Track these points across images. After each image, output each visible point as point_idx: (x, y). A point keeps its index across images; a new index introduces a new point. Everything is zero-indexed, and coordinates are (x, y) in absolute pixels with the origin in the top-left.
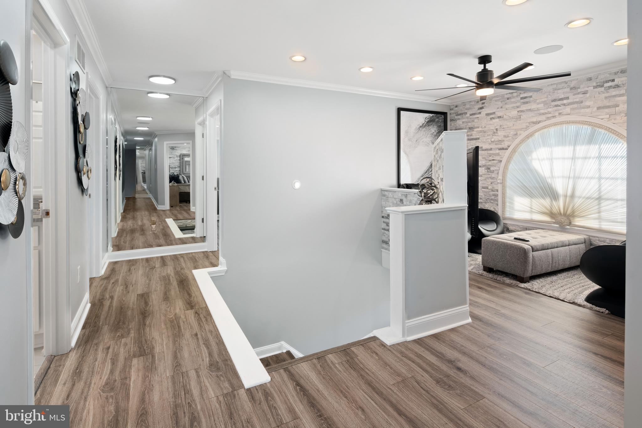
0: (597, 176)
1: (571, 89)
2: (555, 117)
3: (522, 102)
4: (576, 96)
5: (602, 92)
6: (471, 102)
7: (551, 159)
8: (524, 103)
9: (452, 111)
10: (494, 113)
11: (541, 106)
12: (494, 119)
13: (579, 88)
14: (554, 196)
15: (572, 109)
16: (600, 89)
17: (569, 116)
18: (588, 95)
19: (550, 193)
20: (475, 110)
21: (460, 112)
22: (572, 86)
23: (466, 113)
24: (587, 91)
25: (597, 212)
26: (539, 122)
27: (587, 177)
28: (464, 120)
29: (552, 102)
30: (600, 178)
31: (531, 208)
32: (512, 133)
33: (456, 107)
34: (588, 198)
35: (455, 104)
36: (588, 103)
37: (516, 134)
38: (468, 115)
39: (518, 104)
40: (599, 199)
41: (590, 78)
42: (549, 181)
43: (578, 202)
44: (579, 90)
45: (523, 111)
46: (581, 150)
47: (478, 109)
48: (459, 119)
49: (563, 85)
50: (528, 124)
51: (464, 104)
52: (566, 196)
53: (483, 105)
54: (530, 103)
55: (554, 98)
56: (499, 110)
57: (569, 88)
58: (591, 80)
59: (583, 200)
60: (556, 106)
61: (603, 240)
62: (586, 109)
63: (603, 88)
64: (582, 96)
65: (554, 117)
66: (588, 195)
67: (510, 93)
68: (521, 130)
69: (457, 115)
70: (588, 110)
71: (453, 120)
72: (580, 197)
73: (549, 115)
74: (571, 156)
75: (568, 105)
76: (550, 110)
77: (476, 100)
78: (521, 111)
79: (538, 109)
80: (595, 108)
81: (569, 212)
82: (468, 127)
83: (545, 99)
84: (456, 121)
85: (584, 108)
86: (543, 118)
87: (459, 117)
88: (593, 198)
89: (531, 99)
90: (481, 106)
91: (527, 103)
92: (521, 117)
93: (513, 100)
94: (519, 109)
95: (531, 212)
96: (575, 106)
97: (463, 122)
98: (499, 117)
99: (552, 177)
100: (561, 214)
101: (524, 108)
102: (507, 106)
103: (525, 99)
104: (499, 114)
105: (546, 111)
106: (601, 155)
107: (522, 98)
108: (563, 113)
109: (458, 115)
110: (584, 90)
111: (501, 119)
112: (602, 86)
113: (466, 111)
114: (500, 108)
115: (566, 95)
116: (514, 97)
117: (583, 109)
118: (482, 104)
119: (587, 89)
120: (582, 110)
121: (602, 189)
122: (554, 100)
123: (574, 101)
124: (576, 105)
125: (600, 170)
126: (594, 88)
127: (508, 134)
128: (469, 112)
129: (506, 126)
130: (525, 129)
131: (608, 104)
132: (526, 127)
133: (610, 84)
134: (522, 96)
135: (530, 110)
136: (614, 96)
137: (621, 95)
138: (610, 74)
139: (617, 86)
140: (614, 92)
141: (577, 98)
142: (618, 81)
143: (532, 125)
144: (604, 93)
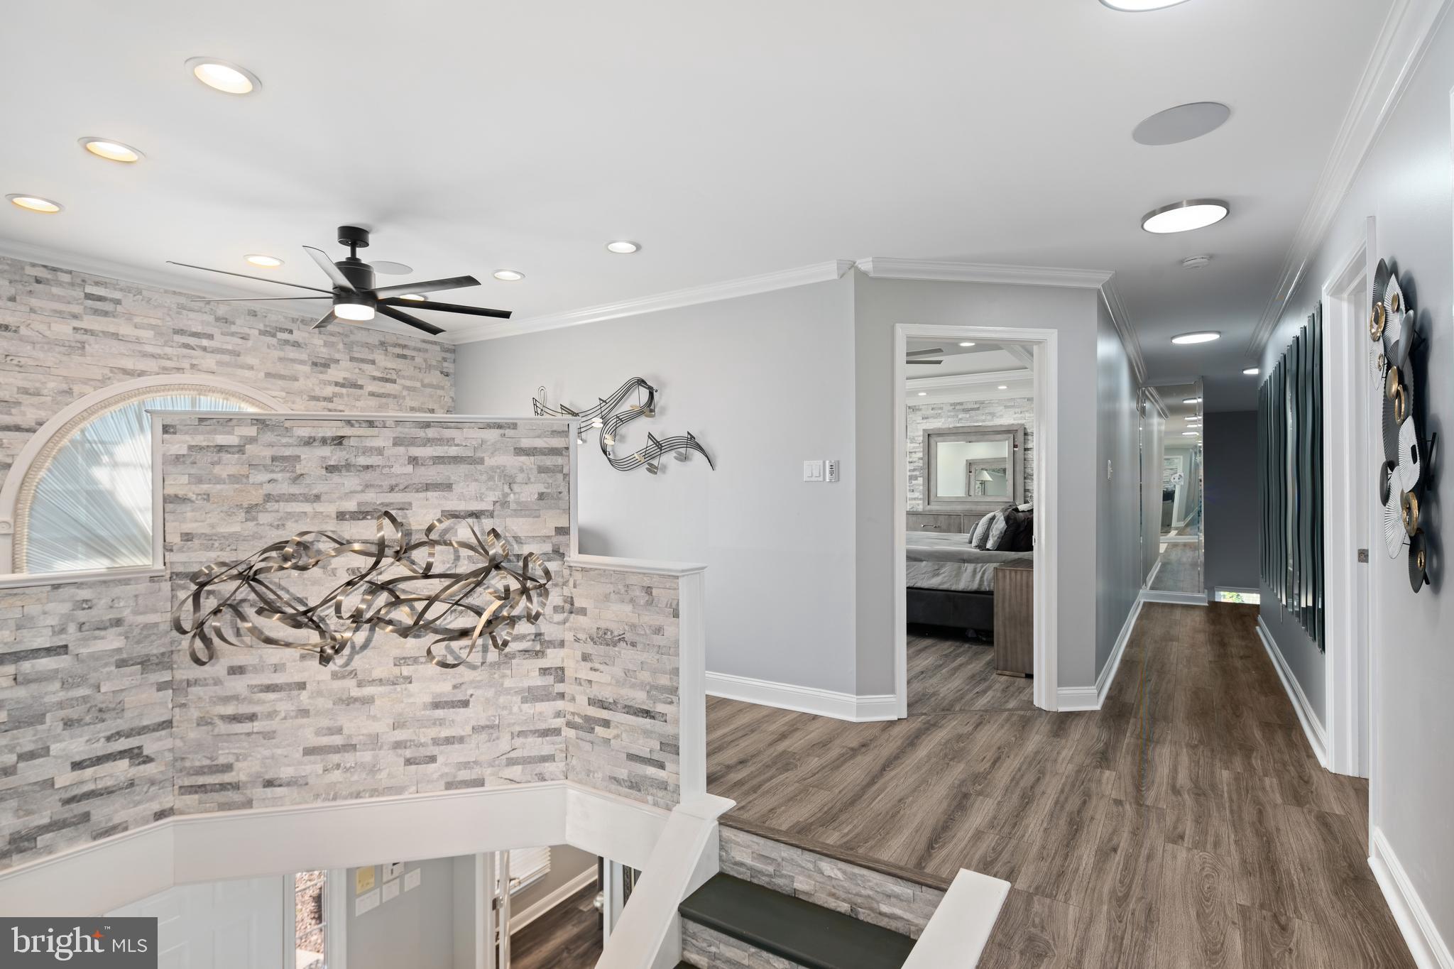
1: (218, 319)
2: (181, 371)
3: (91, 308)
4: (228, 338)
5: (274, 346)
8: (96, 312)
11: (149, 334)
13: (234, 324)
15: (219, 363)
16: (270, 338)
17: (211, 377)
18: (250, 344)
22: (221, 313)
24: (248, 335)
26: (142, 374)
29: (174, 333)
36: (250, 360)
37: (67, 392)
39: (77, 309)
41: (255, 312)
44: (233, 328)
45: (91, 331)
49: (200, 304)
50: (107, 371)
54: (114, 316)
55: (181, 326)
57: (212, 316)
58: (256, 316)
60: (186, 346)
62: (245, 370)
63: (275, 339)
64: (240, 341)
65: (179, 369)
67: (45, 266)
70: (247, 373)
73: (168, 364)
75: (212, 352)
76: (168, 350)
78: (85, 330)
79: (138, 341)
80: (262, 375)
83: (159, 321)
85: (242, 367)
86: (151, 365)
89: (117, 308)
91: (106, 313)
92: (84, 347)
93: (55, 290)
94: (78, 324)
96: (226, 358)
101: (95, 324)
102: (34, 302)
103: (99, 303)
105: (158, 351)
107: (89, 296)
108: (199, 367)
110: (242, 331)
112: (274, 336)
115: (209, 330)
116: (60, 284)
117: (239, 370)
119: (247, 330)
120: (239, 372)
122: (180, 332)
123: (224, 347)
124: (228, 356)
126: (260, 334)
127: (38, 385)
130: (98, 384)
131: (282, 372)
132: (100, 378)
133: (285, 336)
134: (89, 289)
135: (115, 336)
136: (293, 361)
137: (302, 362)
138: (286, 318)
139: (296, 344)
140: (292, 353)
141: (232, 343)
142: (298, 335)
143: (121, 376)
144: (276, 349)
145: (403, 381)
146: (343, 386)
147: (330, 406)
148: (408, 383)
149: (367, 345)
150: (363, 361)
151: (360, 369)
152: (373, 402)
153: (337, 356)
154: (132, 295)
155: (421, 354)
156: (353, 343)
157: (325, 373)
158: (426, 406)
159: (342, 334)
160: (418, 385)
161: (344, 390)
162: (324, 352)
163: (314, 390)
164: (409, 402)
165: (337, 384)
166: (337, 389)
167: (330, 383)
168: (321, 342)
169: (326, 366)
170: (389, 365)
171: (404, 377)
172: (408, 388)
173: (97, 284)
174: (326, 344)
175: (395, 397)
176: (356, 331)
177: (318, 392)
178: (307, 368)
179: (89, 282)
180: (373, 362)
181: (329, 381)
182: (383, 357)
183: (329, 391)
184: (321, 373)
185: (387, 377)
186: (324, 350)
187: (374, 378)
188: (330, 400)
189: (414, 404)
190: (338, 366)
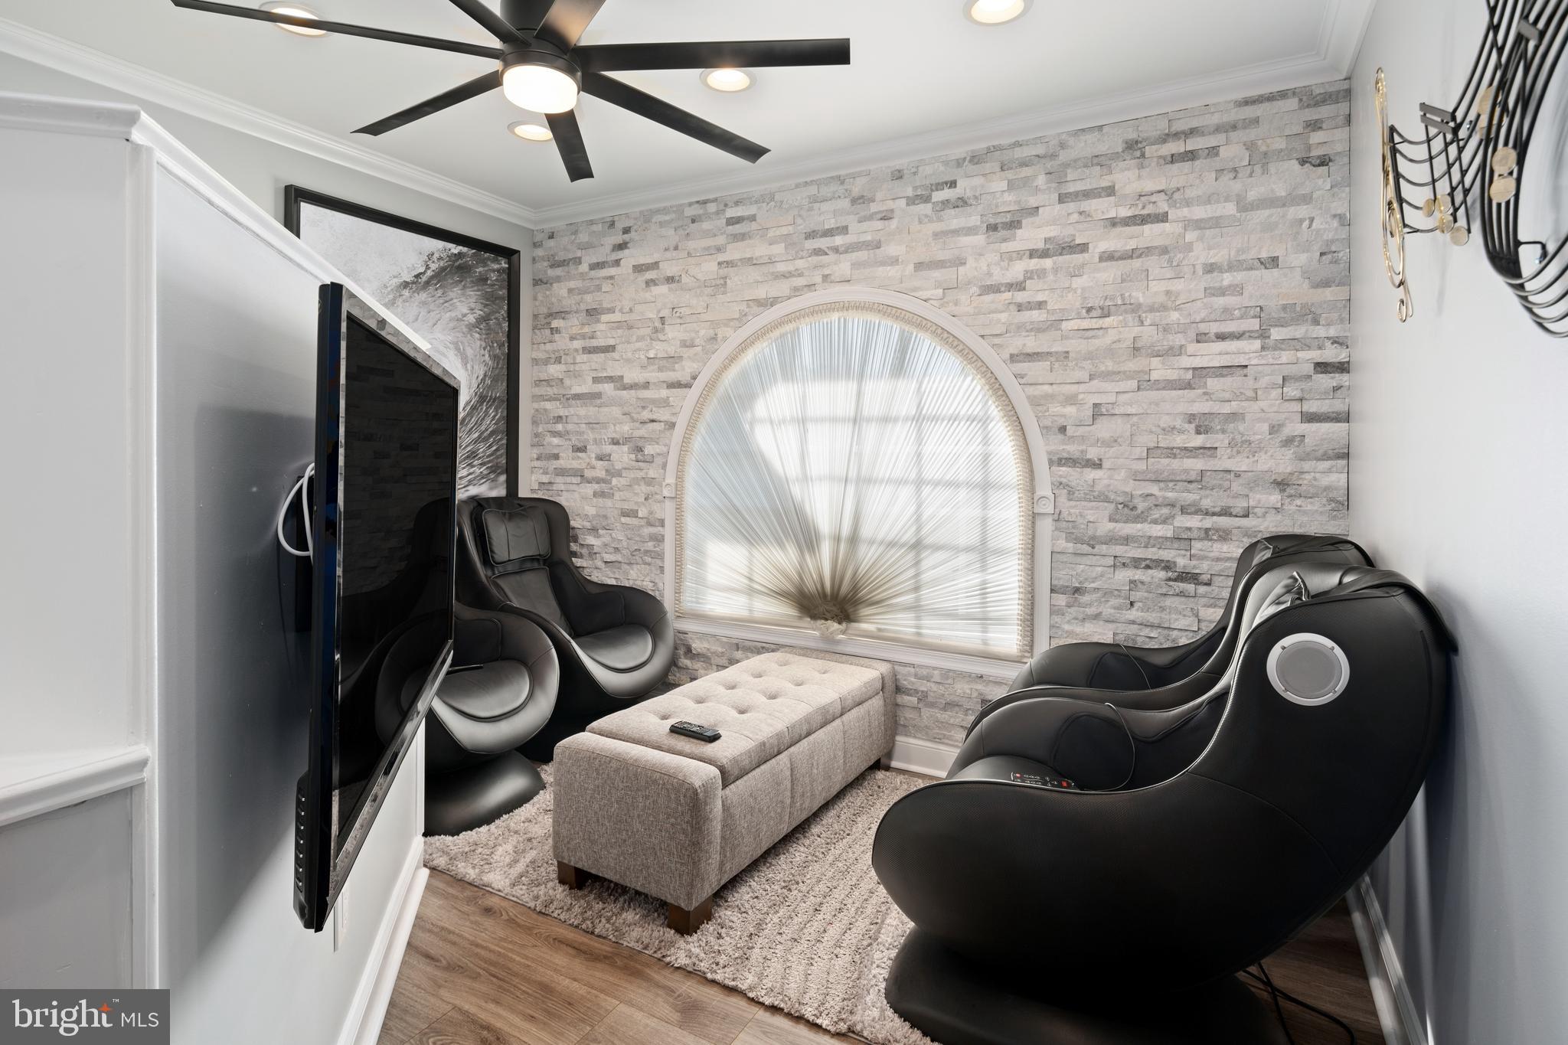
0: (913, 476)
1: (854, 201)
2: (813, 288)
3: (731, 235)
4: (866, 225)
5: (926, 216)
6: (592, 223)
7: (802, 422)
8: (735, 237)
9: (539, 252)
10: (655, 265)
11: (778, 249)
12: (656, 284)
13: (873, 201)
14: (807, 538)
15: (856, 265)
16: (922, 206)
17: (846, 287)
18: (893, 224)
19: (799, 529)
20: (603, 253)
21: (561, 256)
22: (856, 191)
23: (578, 261)
24: (892, 211)
25: (909, 588)
26: (772, 302)
27: (889, 479)
28: (572, 284)
29: (806, 239)
30: (919, 483)
31: (750, 579)
32: (704, 332)
33: (551, 236)
34: (892, 544)
35: (548, 227)
36: (891, 249)
37: (714, 339)
38: (584, 267)
39: (721, 240)
40: (917, 546)
41: (899, 171)
42: (796, 491)
43: (867, 556)
45: (731, 262)
46: (878, 392)
47: (611, 247)
48: (558, 279)
49: (834, 187)
50: (743, 307)
51: (574, 229)
52: (837, 539)
53: (626, 237)
54: (750, 238)
55: (812, 227)
56: (668, 255)
57: (847, 200)
58: (901, 177)
59: (881, 549)
60: (818, 252)
61: (924, 672)
62: (889, 268)
63: (930, 206)
64: (879, 224)
65: (810, 287)
66: (890, 538)
67: (698, 202)
68: (726, 325)
69: (552, 266)
70: (892, 271)
71: (541, 280)
72: (871, 542)
73: (800, 282)
74: (852, 414)
75: (846, 252)
76: (800, 264)
77: (608, 220)
78: (727, 262)
79: (770, 261)
80: (911, 267)
81: (845, 588)
82: (583, 307)
83: (790, 228)
84: (551, 284)
85: (883, 263)
86: (783, 288)
87: (559, 271)
88: (903, 545)
89: (754, 226)
90: (619, 239)
91: (743, 237)
92: (726, 282)
93: (706, 225)
94: (722, 257)
95: (751, 592)
96: (862, 255)
97: (570, 291)
98: (670, 280)
99: (805, 478)
100: (825, 595)
101: (734, 252)
102: (692, 245)
103: (737, 226)
104: (669, 269)
105: (790, 267)
106: (924, 412)
107: (733, 221)
108: (832, 278)
109: (555, 265)
110: (885, 208)
111: (673, 286)
112: (927, 199)
113: (579, 254)
114: (672, 248)
115: (842, 221)
116: (708, 216)
117: (881, 269)
118: (624, 233)
119: (890, 204)
120: (881, 271)
121: (924, 517)
122: (811, 235)
123: (861, 240)
124: (866, 252)
125: (919, 455)
126: (908, 204)
127: (693, 335)
128: (589, 258)
129: (688, 311)
130: (737, 323)
131: (941, 256)
132: (737, 316)
133: (946, 194)
134: (731, 213)
135: (750, 262)
136: (956, 232)
137: (970, 231)
138: (946, 163)
139: (962, 203)
140: (955, 220)
141: (867, 231)
142: (964, 187)
143: (755, 309)
144: (931, 221)
145: (1185, 212)
146: (1044, 254)
147: (1021, 297)
148: (1200, 212)
149: (1098, 161)
150: (1087, 195)
151: (1081, 213)
152: (1111, 273)
153: (1033, 202)
154: (764, 205)
155: (1233, 135)
156: (1066, 165)
157: (1013, 238)
158: (1253, 254)
159: (1044, 157)
160: (1230, 209)
161: (1048, 263)
162: (1009, 201)
163: (989, 274)
164: (1201, 255)
165: (1033, 254)
166: (1034, 264)
167: (1020, 255)
168: (1004, 185)
169: (1014, 225)
170: (1149, 185)
171: (1188, 203)
172: (1199, 225)
173: (737, 203)
174: (1011, 186)
175: (1164, 251)
176: (1071, 141)
177: (999, 276)
178: (980, 239)
179: (730, 204)
180: (1110, 191)
181: (1018, 252)
182: (1133, 173)
183: (1017, 270)
184: (1005, 240)
185: (1145, 212)
186: (1009, 197)
187: (1114, 223)
188: (1020, 286)
189: (1219, 256)
190: (1037, 220)
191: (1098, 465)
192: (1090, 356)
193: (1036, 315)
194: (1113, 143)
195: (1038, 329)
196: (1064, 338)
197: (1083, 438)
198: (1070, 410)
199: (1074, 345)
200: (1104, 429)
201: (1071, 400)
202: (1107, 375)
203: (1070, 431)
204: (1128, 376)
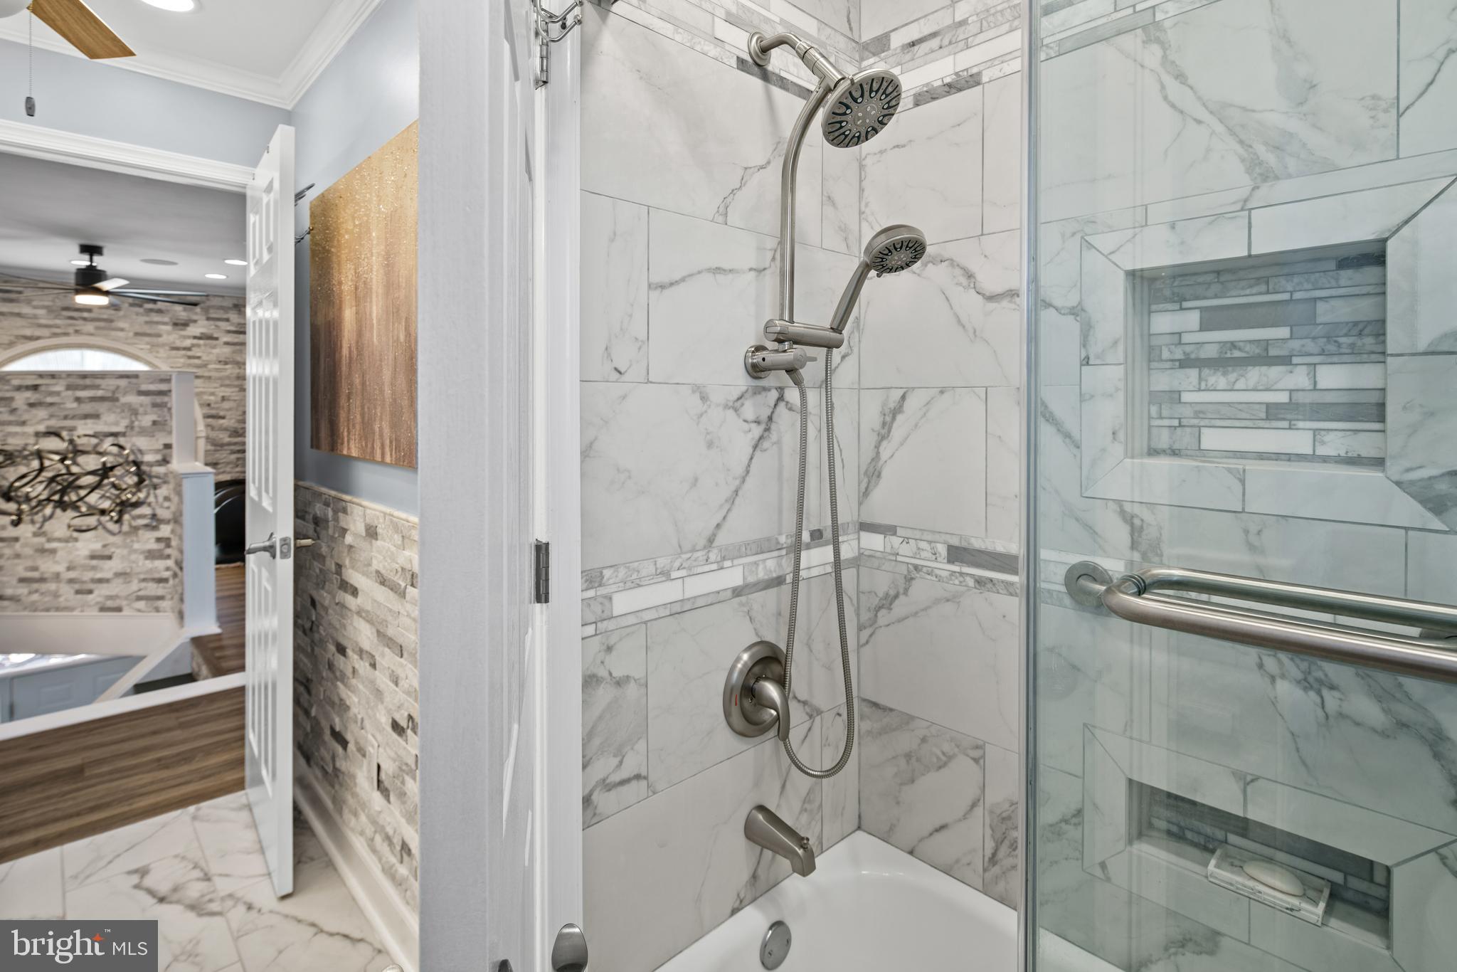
2: (67, 335)
11: (41, 312)
15: (97, 328)
16: (138, 309)
17: (91, 337)
18: (121, 313)
26: (36, 338)
36: (121, 324)
54: (17, 302)
63: (142, 309)
70: (120, 334)
73: (58, 331)
76: (57, 322)
79: (35, 317)
80: (131, 334)
96: (102, 324)
103: (7, 294)
105: (50, 323)
108: (81, 332)
112: (141, 306)
120: (113, 333)
131: (148, 331)
133: (150, 306)
135: (17, 315)
136: (158, 323)
137: (164, 324)
139: (160, 311)
140: (156, 318)
143: (21, 340)
144: (143, 315)
146: (200, 338)
147: (189, 353)
149: (222, 308)
152: (227, 350)
153: (195, 317)
156: (209, 307)
157: (185, 330)
161: (201, 342)
162: (183, 316)
163: (174, 343)
165: (195, 337)
166: (195, 341)
167: (189, 337)
168: (180, 310)
169: (186, 325)
174: (184, 311)
177: (178, 344)
178: (169, 328)
180: (227, 320)
182: (236, 316)
183: (188, 343)
184: (182, 330)
186: (183, 314)
187: (229, 332)
188: (189, 349)
190: (196, 325)
191: (223, 418)
192: (220, 378)
193: (196, 361)
194: (228, 303)
195: (198, 367)
196: (210, 371)
197: (217, 408)
198: (212, 398)
199: (213, 374)
200: (226, 405)
201: (212, 394)
202: (227, 386)
203: (212, 405)
204: (236, 386)
